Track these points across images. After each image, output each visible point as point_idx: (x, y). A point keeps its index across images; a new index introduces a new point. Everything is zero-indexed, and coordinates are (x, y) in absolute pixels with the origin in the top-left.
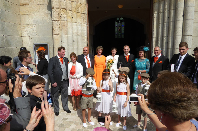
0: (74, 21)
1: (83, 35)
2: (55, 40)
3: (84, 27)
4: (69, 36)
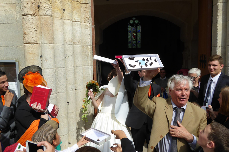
1: (85, 44)
2: (27, 54)
3: (87, 29)
4: (58, 46)
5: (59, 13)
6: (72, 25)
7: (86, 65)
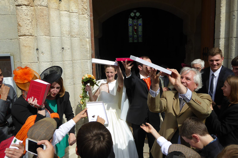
0: (63, 8)
1: (83, 37)
2: (22, 48)
3: (85, 21)
4: (54, 39)
5: (55, 3)
6: (69, 16)
7: (85, 58)
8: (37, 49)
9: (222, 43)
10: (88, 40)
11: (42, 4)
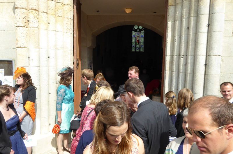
0: (51, 29)
1: (66, 49)
2: (18, 56)
3: (68, 38)
4: (42, 50)
5: (44, 25)
6: (56, 35)
7: (67, 65)
8: (29, 57)
9: (168, 59)
10: (69, 52)
11: (34, 26)
